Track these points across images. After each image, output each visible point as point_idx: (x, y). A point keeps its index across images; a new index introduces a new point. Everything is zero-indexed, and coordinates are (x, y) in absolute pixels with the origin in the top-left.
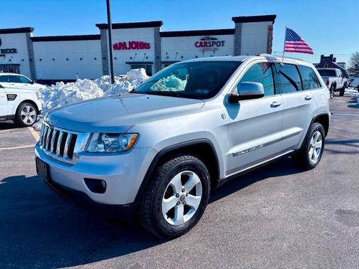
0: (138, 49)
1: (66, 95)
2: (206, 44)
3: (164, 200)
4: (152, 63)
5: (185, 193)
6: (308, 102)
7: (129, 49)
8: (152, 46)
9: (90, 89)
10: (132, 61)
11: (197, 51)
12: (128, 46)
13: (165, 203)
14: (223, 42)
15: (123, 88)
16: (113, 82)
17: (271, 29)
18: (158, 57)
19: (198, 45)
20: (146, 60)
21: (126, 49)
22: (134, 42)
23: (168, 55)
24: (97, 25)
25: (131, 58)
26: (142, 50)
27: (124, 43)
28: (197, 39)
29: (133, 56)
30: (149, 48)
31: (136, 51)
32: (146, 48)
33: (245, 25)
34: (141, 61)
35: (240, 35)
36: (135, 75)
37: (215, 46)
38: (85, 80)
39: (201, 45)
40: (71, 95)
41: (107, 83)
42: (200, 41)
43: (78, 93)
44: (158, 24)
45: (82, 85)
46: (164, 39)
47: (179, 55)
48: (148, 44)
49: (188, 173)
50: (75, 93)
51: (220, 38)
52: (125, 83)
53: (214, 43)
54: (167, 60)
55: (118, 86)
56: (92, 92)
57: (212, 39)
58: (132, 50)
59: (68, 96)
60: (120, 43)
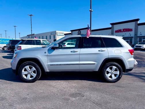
0: (127, 31)
4: (133, 37)
7: (123, 32)
8: (134, 30)
12: (122, 31)
18: (136, 35)
20: (130, 36)
21: (121, 32)
23: (141, 33)
27: (121, 29)
30: (132, 31)
34: (128, 36)
44: (137, 20)
46: (139, 27)
54: (140, 36)
60: (119, 30)
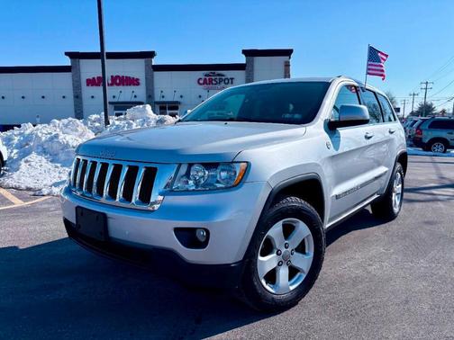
0: (123, 85)
1: (44, 139)
2: (211, 81)
3: (260, 258)
4: (142, 103)
5: (289, 249)
6: (392, 136)
7: (112, 85)
8: (143, 81)
9: (77, 131)
10: (116, 100)
11: (201, 90)
13: (262, 261)
14: (232, 79)
15: (126, 129)
16: (107, 122)
17: (287, 65)
18: (150, 96)
19: (201, 82)
20: (133, 100)
22: (118, 77)
23: (163, 94)
24: (66, 54)
25: (114, 97)
26: (129, 87)
28: (200, 74)
29: (117, 94)
31: (121, 88)
32: (134, 85)
33: (258, 60)
34: (129, 100)
35: (252, 70)
36: (138, 114)
37: (223, 84)
38: (70, 119)
39: (205, 82)
40: (51, 139)
41: (97, 124)
42: (203, 77)
43: (61, 136)
44: (151, 55)
45: (66, 126)
46: (157, 75)
47: (178, 95)
48: (137, 79)
49: (293, 222)
50: (57, 136)
51: (228, 74)
52: (128, 123)
53: (221, 81)
54: (162, 100)
55: (118, 126)
56: (81, 135)
57: (219, 75)
58: (115, 87)
59: (46, 141)
60: (99, 78)
